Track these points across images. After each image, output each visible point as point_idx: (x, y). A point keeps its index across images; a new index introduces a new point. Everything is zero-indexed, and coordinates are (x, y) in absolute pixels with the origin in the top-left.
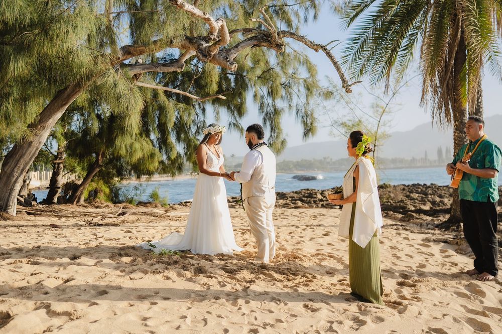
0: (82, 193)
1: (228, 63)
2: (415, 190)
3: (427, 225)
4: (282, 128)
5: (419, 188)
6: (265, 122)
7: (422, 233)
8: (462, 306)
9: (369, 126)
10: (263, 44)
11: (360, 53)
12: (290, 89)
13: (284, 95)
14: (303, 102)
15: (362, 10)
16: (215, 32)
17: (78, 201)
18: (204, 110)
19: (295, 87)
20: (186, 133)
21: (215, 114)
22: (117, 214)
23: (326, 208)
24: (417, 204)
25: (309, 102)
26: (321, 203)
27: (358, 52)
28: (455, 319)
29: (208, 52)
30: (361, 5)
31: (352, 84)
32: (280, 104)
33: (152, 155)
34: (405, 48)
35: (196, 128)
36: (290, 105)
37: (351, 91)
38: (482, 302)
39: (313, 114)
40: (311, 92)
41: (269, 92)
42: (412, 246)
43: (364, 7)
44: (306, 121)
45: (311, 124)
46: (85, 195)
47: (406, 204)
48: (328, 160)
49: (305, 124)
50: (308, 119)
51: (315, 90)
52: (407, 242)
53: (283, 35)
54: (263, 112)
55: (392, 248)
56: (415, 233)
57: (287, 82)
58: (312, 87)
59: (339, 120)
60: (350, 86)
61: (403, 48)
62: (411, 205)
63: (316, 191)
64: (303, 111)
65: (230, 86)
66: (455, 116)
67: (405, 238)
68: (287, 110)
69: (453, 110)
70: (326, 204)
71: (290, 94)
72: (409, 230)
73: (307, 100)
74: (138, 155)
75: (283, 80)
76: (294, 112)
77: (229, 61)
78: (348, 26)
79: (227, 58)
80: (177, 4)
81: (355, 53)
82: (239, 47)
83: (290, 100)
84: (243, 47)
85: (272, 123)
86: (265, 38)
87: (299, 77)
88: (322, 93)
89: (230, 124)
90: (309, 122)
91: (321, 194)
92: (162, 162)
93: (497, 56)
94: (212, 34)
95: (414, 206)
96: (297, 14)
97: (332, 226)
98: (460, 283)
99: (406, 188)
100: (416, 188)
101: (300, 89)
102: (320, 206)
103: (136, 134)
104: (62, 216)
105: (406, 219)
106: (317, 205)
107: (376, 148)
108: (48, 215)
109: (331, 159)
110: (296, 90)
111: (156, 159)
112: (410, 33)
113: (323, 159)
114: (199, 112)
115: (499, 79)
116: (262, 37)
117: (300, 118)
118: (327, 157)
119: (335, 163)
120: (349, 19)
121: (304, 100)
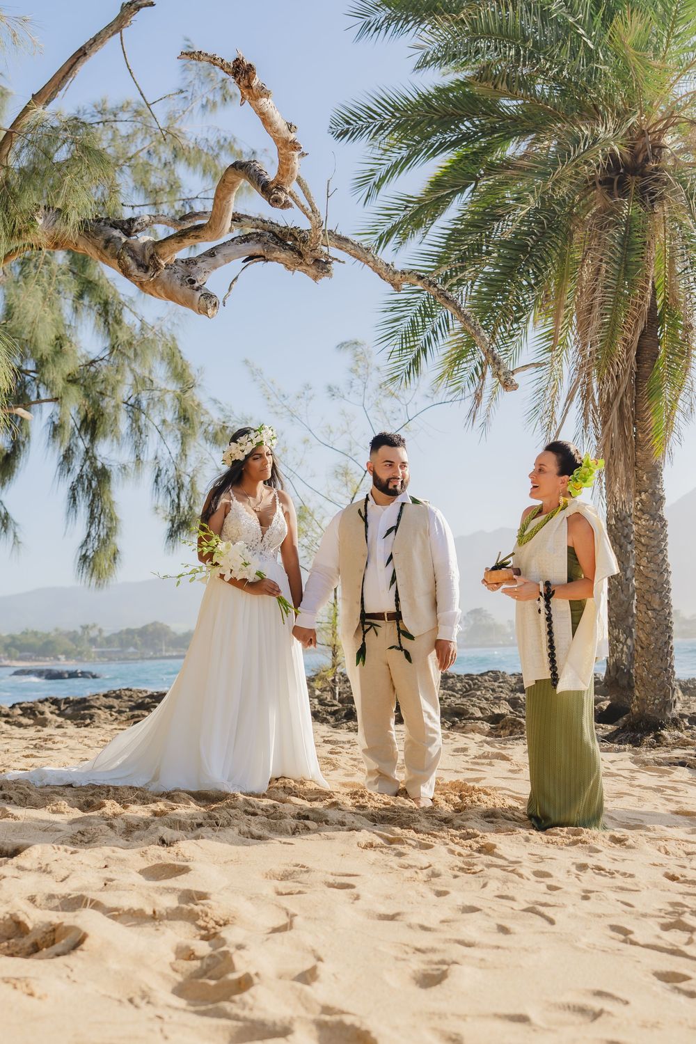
1: (198, 294)
6: (74, 494)
10: (274, 255)
14: (174, 453)
19: (154, 412)
25: (188, 454)
29: (152, 257)
31: (517, 370)
36: (138, 458)
37: (516, 387)
44: (175, 498)
48: (93, 633)
49: (175, 507)
54: (70, 472)
60: (513, 373)
64: (172, 473)
73: (183, 450)
76: (148, 475)
77: (198, 289)
79: (193, 282)
82: (219, 257)
83: (140, 443)
84: (228, 259)
85: (93, 500)
109: (100, 631)
110: (158, 421)
113: (80, 631)
117: (163, 491)
118: (91, 624)
119: (109, 641)
120: (376, 237)
121: (175, 449)
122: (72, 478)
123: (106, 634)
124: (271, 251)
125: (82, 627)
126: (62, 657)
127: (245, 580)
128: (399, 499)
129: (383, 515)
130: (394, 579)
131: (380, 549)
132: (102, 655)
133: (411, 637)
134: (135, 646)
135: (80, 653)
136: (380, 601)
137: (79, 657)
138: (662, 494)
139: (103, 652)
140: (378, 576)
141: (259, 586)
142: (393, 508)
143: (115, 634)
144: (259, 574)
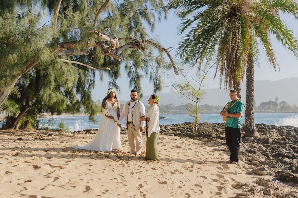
0: (17, 123)
2: (221, 126)
3: (218, 144)
4: (141, 87)
5: (224, 125)
6: (131, 82)
7: (213, 147)
8: (217, 171)
9: (194, 87)
10: (135, 47)
11: (186, 49)
12: (147, 63)
13: (143, 66)
14: (155, 71)
15: (188, 25)
16: (114, 46)
17: (15, 128)
18: (94, 74)
19: (150, 62)
20: (83, 88)
21: (100, 76)
22: (48, 135)
23: (167, 135)
24: (218, 134)
25: (158, 71)
26: (164, 132)
27: (185, 49)
28: (212, 174)
29: (107, 50)
30: (188, 22)
32: (140, 72)
33: (62, 101)
34: (210, 47)
35: (89, 84)
36: (147, 73)
37: (178, 74)
38: (227, 171)
39: (160, 78)
40: (160, 65)
41: (134, 64)
42: (206, 151)
43: (190, 23)
44: (155, 82)
45: (159, 84)
46: (19, 125)
47: (212, 134)
48: (172, 106)
49: (155, 84)
50: (157, 82)
51: (162, 64)
52: (204, 150)
53: (145, 42)
54: (130, 76)
55: (195, 152)
56: (210, 146)
57: (145, 59)
58: (161, 62)
59: (177, 82)
60: (178, 71)
61: (209, 48)
62: (214, 134)
63: (162, 126)
64: (154, 76)
65: (111, 60)
66: (234, 86)
67: (204, 149)
68: (144, 76)
69: (234, 82)
70: (167, 133)
71: (147, 66)
72: (207, 145)
73: (157, 70)
74: (54, 101)
75: (143, 57)
76: (149, 77)
77: (117, 55)
78: (181, 33)
80: (99, 36)
81: (184, 50)
82: (123, 48)
83: (147, 70)
85: (135, 83)
86: (136, 43)
87: (152, 56)
88: (165, 66)
89: (110, 83)
90: (158, 83)
91: (165, 128)
92: (68, 106)
93: (257, 54)
94: (113, 47)
95: (216, 135)
96: (153, 16)
97: (168, 143)
98: (221, 165)
99: (216, 125)
100: (223, 125)
101: (153, 63)
102: (163, 134)
103: (53, 88)
104: (16, 135)
105: (209, 141)
106: (162, 134)
107: (198, 100)
108: (8, 134)
109: (174, 105)
110: (151, 64)
111: (65, 103)
112: (213, 39)
114: (91, 75)
115: (258, 66)
116: (135, 43)
117: (152, 81)
118: (171, 103)
119: (176, 108)
120: (182, 29)
121: (155, 70)
122: (130, 78)
123: (176, 106)
124: (134, 46)
125: (169, 104)
126: (164, 112)
127: (108, 116)
128: (135, 101)
129: (132, 104)
130: (132, 116)
131: (131, 110)
132: (174, 112)
133: (134, 126)
134: (183, 110)
135: (168, 111)
136: (130, 120)
137: (168, 113)
138: (239, 89)
139: (175, 111)
140: (130, 115)
141: (111, 117)
142: (134, 103)
143: (178, 106)
144: (110, 115)
